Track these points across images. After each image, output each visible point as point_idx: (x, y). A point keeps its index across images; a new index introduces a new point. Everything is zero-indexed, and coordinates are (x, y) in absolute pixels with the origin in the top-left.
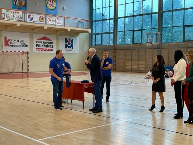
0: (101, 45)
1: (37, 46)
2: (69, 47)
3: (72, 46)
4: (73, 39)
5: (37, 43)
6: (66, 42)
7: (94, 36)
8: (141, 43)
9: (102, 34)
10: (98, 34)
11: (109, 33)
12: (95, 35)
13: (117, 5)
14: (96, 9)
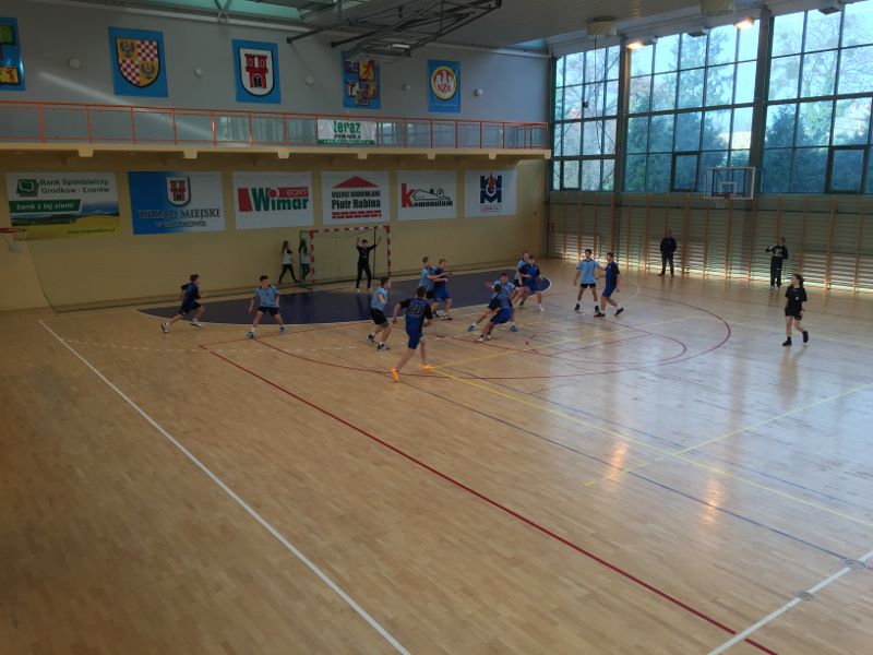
0: (577, 189)
2: (491, 200)
3: (498, 196)
4: (500, 177)
6: (483, 186)
7: (557, 165)
8: (696, 190)
9: (581, 158)
10: (570, 158)
11: (602, 157)
12: (563, 159)
13: (629, 78)
14: (564, 87)
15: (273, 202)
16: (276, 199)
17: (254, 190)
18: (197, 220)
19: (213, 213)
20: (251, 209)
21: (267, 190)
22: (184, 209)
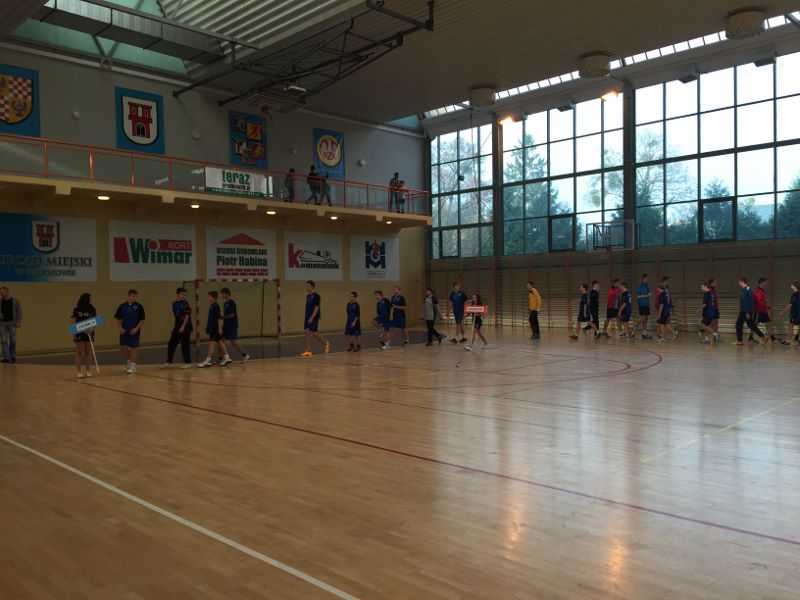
1: (221, 263)
2: (376, 265)
3: (382, 262)
5: (221, 255)
6: (368, 251)
7: (436, 235)
8: (573, 250)
9: (459, 227)
10: (448, 228)
11: (480, 225)
13: (502, 152)
14: (439, 164)
15: (153, 253)
16: (156, 251)
17: (132, 240)
18: (66, 268)
19: (84, 262)
20: (128, 261)
21: (147, 240)
22: (51, 256)
